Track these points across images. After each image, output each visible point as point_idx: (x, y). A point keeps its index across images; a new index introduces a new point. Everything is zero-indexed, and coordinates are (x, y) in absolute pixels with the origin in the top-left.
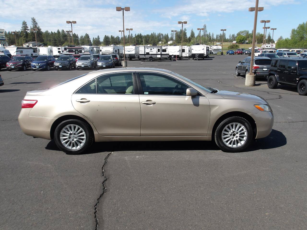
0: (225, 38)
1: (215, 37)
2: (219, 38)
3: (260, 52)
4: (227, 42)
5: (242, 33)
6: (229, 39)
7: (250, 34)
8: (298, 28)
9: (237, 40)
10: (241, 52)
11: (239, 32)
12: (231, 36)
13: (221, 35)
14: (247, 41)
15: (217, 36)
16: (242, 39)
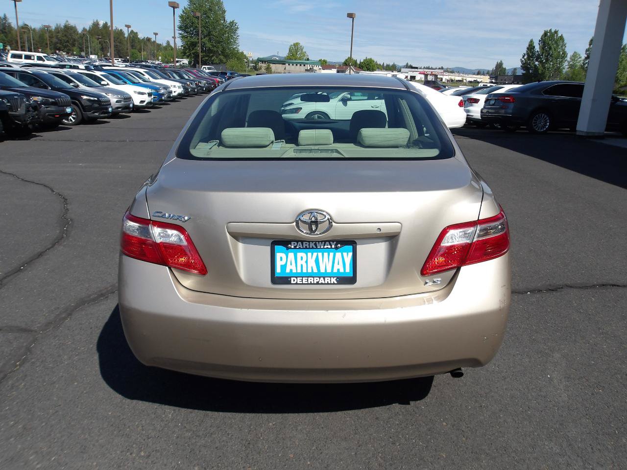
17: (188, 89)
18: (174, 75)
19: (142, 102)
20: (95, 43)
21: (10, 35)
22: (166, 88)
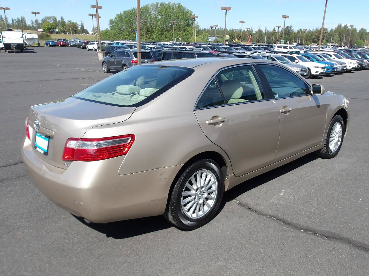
0: (26, 24)
1: (10, 22)
2: (16, 24)
3: (95, 44)
4: (29, 29)
5: (48, 20)
6: (31, 26)
7: (59, 21)
8: (116, 18)
9: (44, 28)
10: (65, 43)
11: (44, 17)
12: (34, 21)
13: (18, 19)
14: (57, 30)
15: (13, 20)
16: (50, 27)
17: (363, 65)
18: (358, 56)
19: (317, 72)
20: (337, 38)
21: (291, 36)
22: (341, 64)
